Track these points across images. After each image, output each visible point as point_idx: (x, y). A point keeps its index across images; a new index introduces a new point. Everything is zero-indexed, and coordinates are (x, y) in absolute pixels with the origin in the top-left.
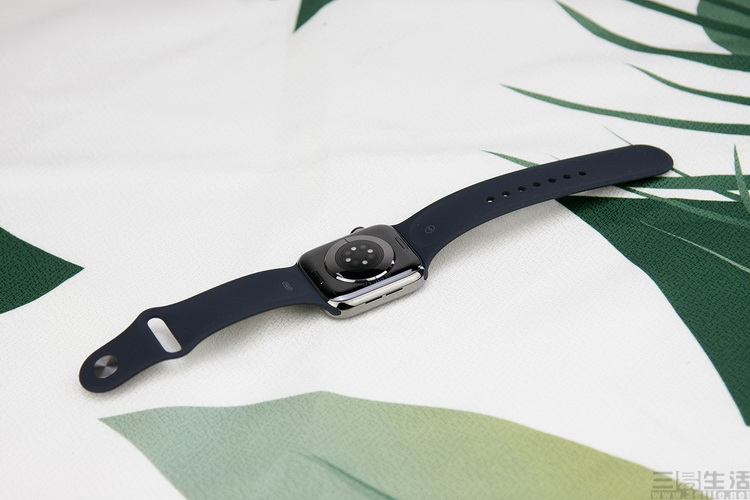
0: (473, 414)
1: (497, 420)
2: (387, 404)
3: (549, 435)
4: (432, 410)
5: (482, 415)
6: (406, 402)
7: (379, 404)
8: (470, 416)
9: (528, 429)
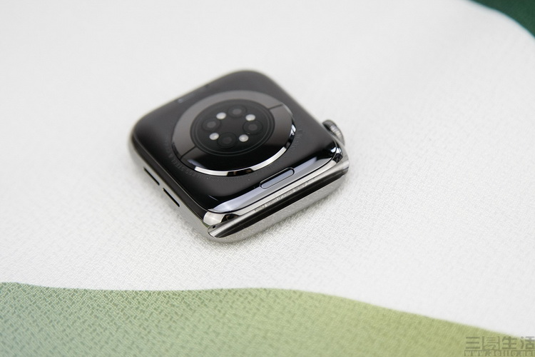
0: (268, 291)
1: (311, 296)
2: (121, 294)
3: (402, 315)
4: (198, 295)
5: (283, 292)
6: (154, 287)
7: (107, 295)
8: (264, 295)
9: (366, 306)
